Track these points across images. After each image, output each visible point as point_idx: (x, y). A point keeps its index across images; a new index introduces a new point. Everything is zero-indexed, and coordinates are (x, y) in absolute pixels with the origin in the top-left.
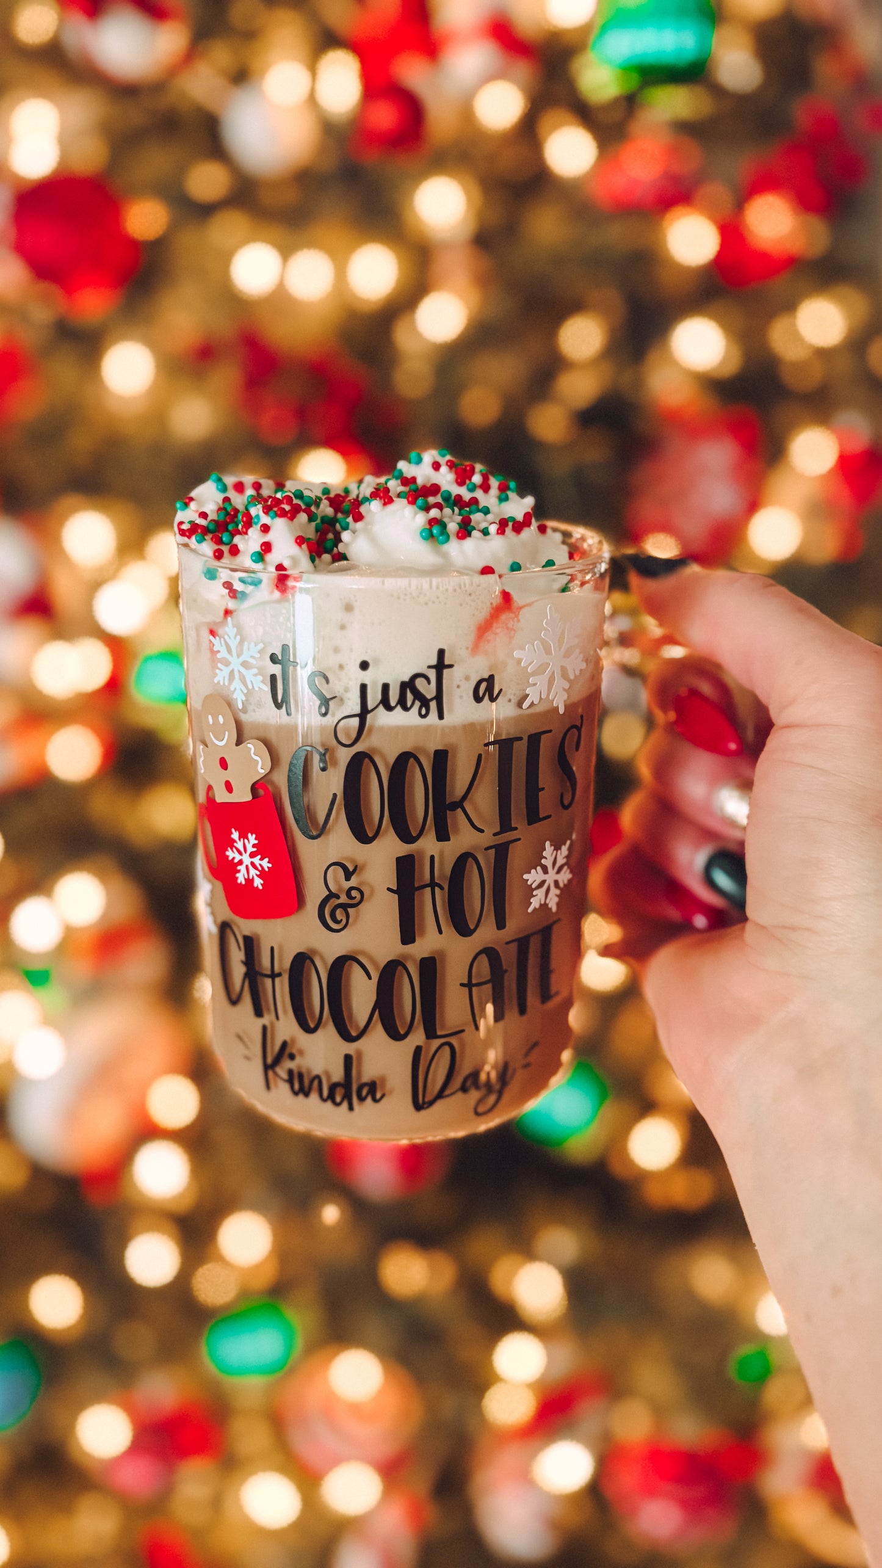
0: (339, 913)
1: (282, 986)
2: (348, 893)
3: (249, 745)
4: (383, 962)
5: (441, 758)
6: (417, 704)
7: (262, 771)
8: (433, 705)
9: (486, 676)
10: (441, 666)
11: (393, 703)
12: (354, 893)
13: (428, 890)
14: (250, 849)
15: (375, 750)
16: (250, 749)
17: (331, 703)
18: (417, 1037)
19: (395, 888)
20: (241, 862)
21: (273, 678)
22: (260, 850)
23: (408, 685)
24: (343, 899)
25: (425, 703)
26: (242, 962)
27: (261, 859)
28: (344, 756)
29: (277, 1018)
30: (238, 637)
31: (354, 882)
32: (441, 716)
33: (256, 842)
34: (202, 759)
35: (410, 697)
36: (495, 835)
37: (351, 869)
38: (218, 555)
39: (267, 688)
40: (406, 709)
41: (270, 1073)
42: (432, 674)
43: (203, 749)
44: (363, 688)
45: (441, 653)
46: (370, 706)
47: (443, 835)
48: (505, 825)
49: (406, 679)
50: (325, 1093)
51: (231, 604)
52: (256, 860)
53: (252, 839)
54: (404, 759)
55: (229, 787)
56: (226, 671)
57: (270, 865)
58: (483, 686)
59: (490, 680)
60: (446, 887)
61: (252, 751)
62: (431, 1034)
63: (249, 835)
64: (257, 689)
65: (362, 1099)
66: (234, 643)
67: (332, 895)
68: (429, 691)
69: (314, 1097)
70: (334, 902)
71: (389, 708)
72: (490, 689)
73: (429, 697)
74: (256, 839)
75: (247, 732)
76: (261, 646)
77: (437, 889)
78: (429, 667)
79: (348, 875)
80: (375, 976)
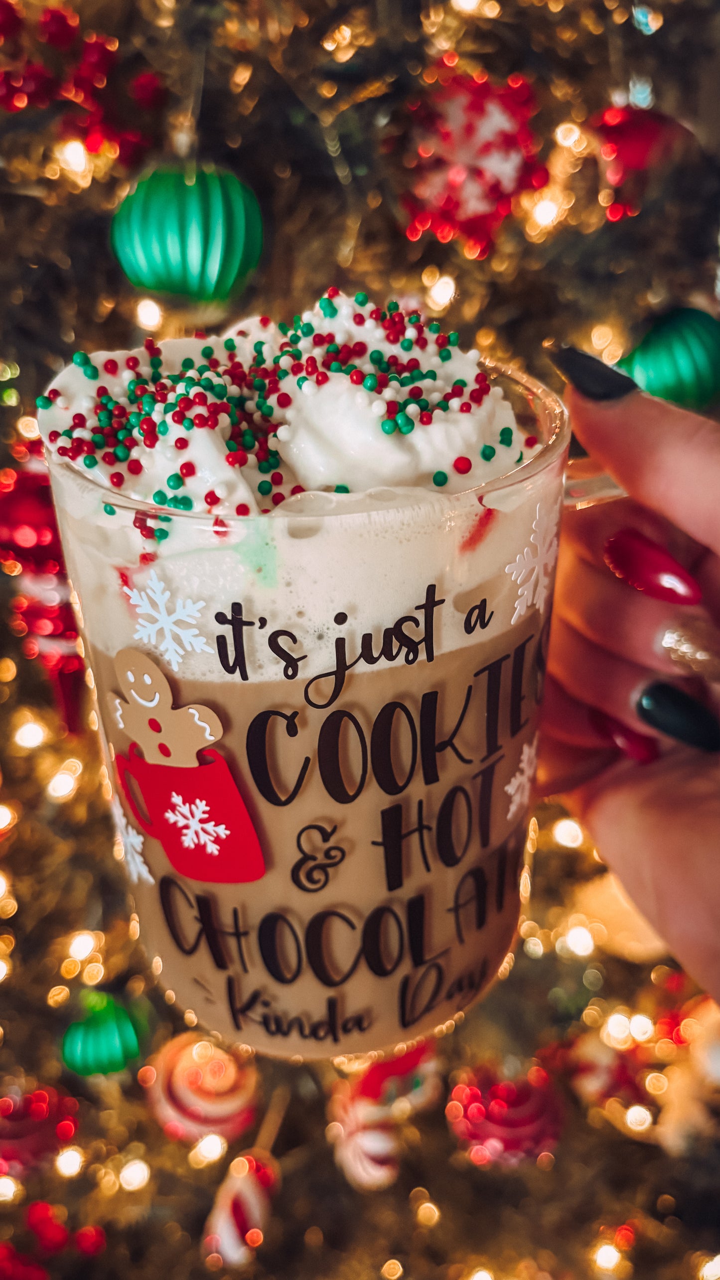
0: (317, 875)
1: (252, 943)
2: (327, 854)
3: (191, 711)
4: (367, 913)
5: (431, 701)
6: (404, 650)
7: (212, 738)
8: (422, 647)
9: (478, 603)
10: (431, 601)
11: (376, 654)
12: (333, 853)
13: (415, 837)
14: (199, 815)
15: (354, 705)
16: (193, 715)
17: (300, 663)
18: (406, 968)
19: (380, 840)
20: (186, 827)
21: (221, 641)
22: (214, 816)
23: (395, 633)
24: (321, 858)
25: (412, 647)
26: (196, 918)
27: (216, 825)
28: (316, 718)
29: (245, 970)
30: (168, 594)
31: (332, 842)
32: (430, 657)
33: (208, 809)
34: (119, 713)
35: (395, 644)
36: (483, 760)
37: (329, 830)
38: (117, 480)
39: (213, 651)
40: (391, 658)
41: (241, 1018)
42: (420, 616)
43: (120, 703)
44: (340, 644)
45: (431, 589)
46: (349, 661)
47: (431, 777)
48: (493, 746)
49: (391, 625)
50: (307, 1031)
51: (148, 546)
52: (210, 826)
53: (201, 806)
54: (390, 710)
55: (164, 750)
56: (152, 629)
57: (228, 832)
58: (476, 612)
59: (483, 605)
60: (434, 825)
61: (197, 716)
62: (418, 961)
63: (198, 801)
64: (198, 651)
65: (346, 1030)
66: (162, 599)
67: (306, 858)
68: (416, 633)
69: (295, 1035)
70: (311, 864)
71: (372, 660)
72: (481, 616)
73: (417, 640)
74: (207, 805)
75: (186, 694)
76: (202, 604)
77: (425, 832)
78: (418, 608)
79: (326, 836)
80: (359, 925)
